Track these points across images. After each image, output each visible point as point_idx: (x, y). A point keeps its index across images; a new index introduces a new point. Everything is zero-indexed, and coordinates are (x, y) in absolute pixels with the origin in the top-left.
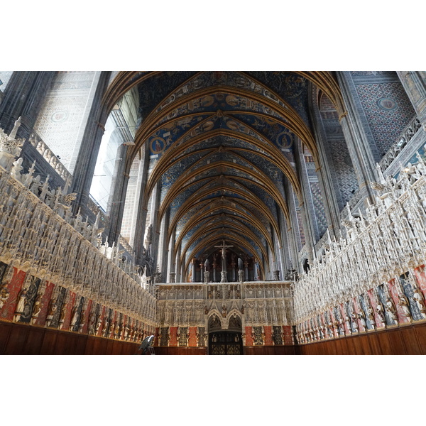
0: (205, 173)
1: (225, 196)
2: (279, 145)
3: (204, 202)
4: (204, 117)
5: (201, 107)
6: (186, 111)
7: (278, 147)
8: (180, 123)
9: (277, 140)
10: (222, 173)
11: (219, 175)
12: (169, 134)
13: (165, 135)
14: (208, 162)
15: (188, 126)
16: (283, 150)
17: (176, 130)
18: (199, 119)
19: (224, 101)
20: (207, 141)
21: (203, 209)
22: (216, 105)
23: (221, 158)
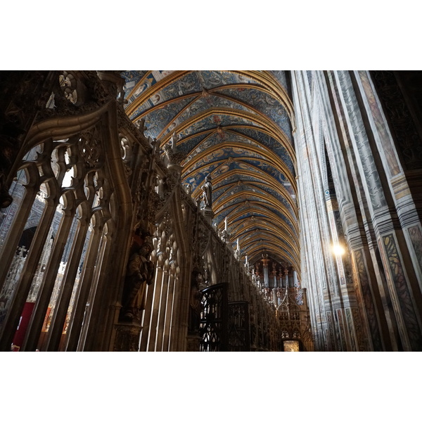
0: (232, 201)
1: (255, 216)
2: (282, 180)
3: (238, 223)
4: (219, 165)
5: (214, 158)
6: (203, 163)
7: (281, 182)
8: (201, 171)
9: (280, 177)
10: (246, 200)
11: (244, 201)
12: (193, 180)
13: (191, 181)
14: (232, 193)
15: (207, 172)
16: (285, 184)
17: (199, 176)
18: (216, 166)
19: (232, 151)
20: (226, 179)
21: (238, 228)
22: (226, 154)
23: (242, 189)
